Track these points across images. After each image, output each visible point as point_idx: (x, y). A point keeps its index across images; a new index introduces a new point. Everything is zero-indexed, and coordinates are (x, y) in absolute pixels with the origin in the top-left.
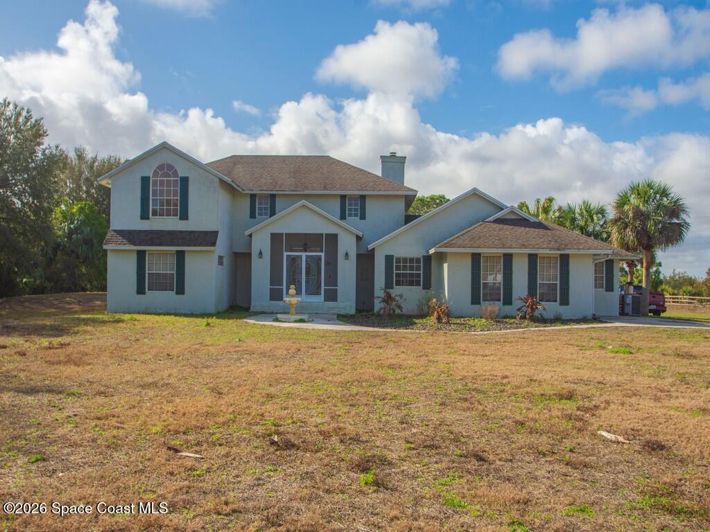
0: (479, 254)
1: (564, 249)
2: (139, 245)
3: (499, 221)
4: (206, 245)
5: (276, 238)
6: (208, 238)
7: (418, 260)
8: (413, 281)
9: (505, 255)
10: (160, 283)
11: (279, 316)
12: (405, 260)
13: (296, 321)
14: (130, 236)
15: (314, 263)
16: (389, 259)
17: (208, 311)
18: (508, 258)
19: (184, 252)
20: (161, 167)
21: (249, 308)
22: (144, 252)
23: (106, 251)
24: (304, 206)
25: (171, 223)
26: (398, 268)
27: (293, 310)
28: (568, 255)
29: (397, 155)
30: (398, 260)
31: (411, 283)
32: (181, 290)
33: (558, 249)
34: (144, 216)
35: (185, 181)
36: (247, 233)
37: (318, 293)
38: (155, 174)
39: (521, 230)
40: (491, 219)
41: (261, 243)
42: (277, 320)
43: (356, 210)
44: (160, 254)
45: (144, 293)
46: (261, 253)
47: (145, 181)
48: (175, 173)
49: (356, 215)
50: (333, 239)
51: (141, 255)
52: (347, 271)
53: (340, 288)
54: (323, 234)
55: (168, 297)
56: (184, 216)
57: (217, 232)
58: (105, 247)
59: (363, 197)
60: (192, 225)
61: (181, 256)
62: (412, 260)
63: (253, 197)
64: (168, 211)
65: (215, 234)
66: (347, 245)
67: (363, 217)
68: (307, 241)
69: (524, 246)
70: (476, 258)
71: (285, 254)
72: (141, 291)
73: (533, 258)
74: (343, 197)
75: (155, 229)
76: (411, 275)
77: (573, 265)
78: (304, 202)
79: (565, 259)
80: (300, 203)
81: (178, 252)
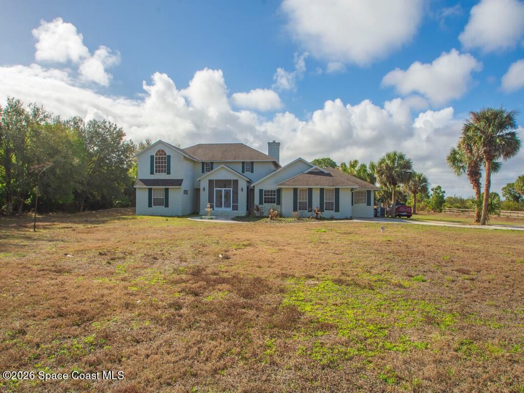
0: (297, 189)
1: (335, 186)
2: (149, 186)
3: (310, 173)
4: (177, 186)
5: (211, 182)
6: (178, 182)
7: (274, 191)
8: (272, 201)
9: (309, 189)
10: (158, 203)
11: (203, 217)
12: (268, 191)
13: (209, 219)
14: (145, 182)
15: (227, 193)
16: (261, 191)
17: (179, 215)
18: (310, 190)
19: (168, 188)
20: (159, 151)
21: (199, 213)
22: (151, 189)
23: (135, 188)
24: (223, 167)
25: (163, 176)
26: (265, 195)
27: (209, 214)
28: (339, 189)
29: (276, 142)
30: (265, 192)
31: (271, 202)
32: (167, 206)
33: (333, 186)
34: (152, 173)
35: (169, 157)
36: (198, 179)
37: (229, 207)
38: (157, 154)
39: (318, 177)
40: (306, 172)
41: (204, 184)
42: (201, 218)
43: (249, 168)
44: (158, 189)
45: (151, 207)
46: (204, 189)
47: (152, 157)
48: (165, 154)
49: (249, 171)
50: (236, 182)
51: (150, 190)
52: (242, 196)
53: (239, 204)
54: (231, 180)
55: (162, 208)
56: (169, 173)
57: (183, 180)
58: (135, 187)
59: (252, 163)
60: (172, 176)
61: (167, 190)
62: (271, 191)
63: (203, 163)
64: (162, 170)
65: (182, 180)
66: (242, 184)
67: (252, 172)
68: (225, 183)
69: (317, 185)
70: (295, 190)
71: (215, 189)
72: (150, 206)
73: (322, 190)
74: (243, 163)
75: (156, 178)
76: (272, 198)
77: (341, 193)
78: (223, 165)
79: (337, 190)
80: (221, 166)
81: (166, 189)
